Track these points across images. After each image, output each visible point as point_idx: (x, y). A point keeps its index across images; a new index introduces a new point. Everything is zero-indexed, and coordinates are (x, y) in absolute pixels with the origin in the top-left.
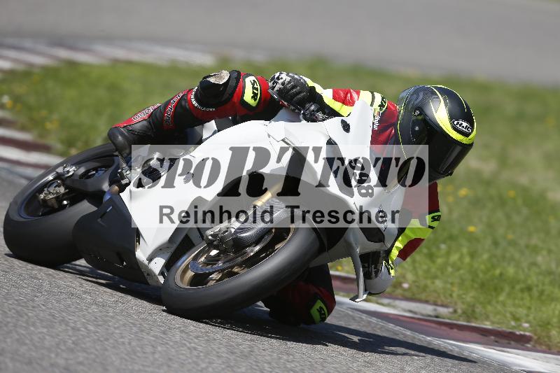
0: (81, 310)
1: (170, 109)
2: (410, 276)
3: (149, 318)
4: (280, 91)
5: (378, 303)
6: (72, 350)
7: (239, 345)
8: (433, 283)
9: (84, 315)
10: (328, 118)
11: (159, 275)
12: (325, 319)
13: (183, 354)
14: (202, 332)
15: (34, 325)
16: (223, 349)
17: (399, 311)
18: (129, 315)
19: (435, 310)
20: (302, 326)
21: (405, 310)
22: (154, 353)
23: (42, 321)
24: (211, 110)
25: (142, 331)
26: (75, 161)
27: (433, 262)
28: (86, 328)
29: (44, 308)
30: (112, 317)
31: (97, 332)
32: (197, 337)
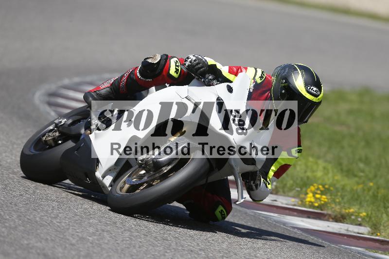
1: (124, 79)
4: (189, 67)
11: (109, 186)
12: (225, 217)
24: (149, 80)
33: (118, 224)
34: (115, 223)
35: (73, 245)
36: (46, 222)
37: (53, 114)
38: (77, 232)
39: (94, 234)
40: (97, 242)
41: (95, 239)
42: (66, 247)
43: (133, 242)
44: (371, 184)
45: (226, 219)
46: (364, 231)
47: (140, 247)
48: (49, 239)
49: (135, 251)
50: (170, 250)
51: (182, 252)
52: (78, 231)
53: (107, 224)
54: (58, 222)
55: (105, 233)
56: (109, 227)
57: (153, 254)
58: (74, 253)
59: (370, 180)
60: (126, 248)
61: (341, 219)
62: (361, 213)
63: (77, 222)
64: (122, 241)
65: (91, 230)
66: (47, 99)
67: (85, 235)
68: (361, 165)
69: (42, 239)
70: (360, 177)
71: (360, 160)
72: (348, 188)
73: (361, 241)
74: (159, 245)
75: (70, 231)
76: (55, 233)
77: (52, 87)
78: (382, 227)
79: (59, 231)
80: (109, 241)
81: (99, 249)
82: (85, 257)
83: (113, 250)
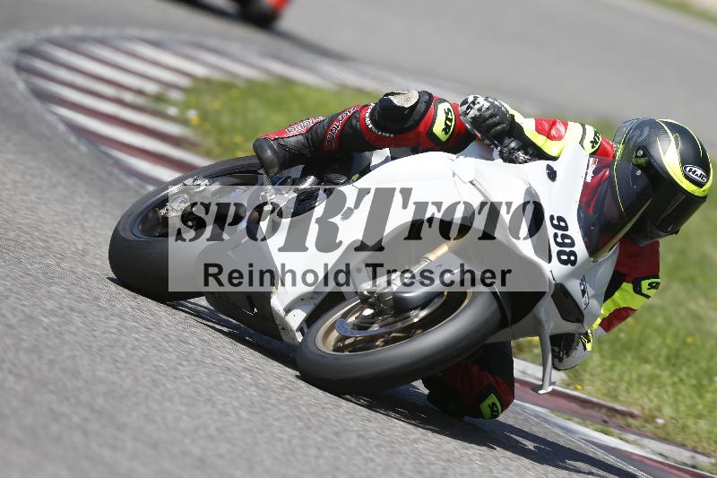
0: (235, 390)
1: (337, 126)
2: (668, 411)
3: (322, 414)
4: (474, 120)
5: (621, 439)
6: (211, 438)
7: (430, 463)
8: (696, 423)
9: (238, 398)
10: (530, 160)
11: (297, 331)
13: (355, 465)
14: (385, 440)
15: (171, 400)
16: (409, 467)
17: (647, 452)
18: (297, 407)
19: (693, 457)
20: (467, 418)
21: (654, 452)
22: (317, 457)
23: (181, 396)
24: (388, 135)
25: (309, 428)
26: (208, 173)
27: (701, 397)
28: (237, 413)
29: (188, 380)
30: (273, 405)
31: (250, 421)
32: (378, 446)
33: (103, 303)
34: (97, 299)
35: (9, 326)
37: (21, 86)
38: (24, 305)
39: (53, 313)
40: (56, 328)
41: (53, 322)
43: (124, 338)
45: (502, 418)
47: (133, 349)
49: (123, 354)
50: (189, 361)
52: (26, 303)
53: (82, 298)
55: (76, 314)
56: (84, 305)
57: (156, 363)
58: (8, 341)
60: (108, 346)
63: (27, 287)
64: (104, 333)
65: (50, 305)
66: (14, 57)
67: (36, 312)
74: (170, 350)
75: (11, 301)
77: (29, 38)
78: (587, 376)
80: (78, 328)
81: (58, 340)
82: (29, 351)
83: (82, 347)
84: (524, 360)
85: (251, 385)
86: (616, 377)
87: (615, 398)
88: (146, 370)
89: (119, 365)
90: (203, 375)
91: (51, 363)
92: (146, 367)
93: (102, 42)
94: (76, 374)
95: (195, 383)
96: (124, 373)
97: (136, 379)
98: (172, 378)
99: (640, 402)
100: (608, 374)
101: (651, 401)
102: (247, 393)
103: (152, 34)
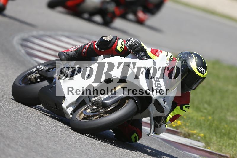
1: (86, 48)
4: (130, 45)
11: (70, 114)
12: (137, 141)
24: (102, 50)
35: (19, 130)
36: (6, 115)
37: (23, 51)
38: (24, 123)
39: (34, 126)
40: (35, 131)
41: (34, 129)
42: (15, 131)
43: (58, 134)
44: (210, 118)
46: (201, 145)
47: (61, 137)
48: (6, 125)
49: (57, 139)
50: (79, 141)
51: (86, 143)
52: (25, 123)
54: (14, 116)
55: (42, 126)
57: (68, 142)
58: (19, 135)
59: (210, 115)
60: (52, 136)
61: (188, 136)
62: (201, 134)
64: (51, 132)
65: (33, 123)
66: (21, 42)
67: (29, 126)
68: (206, 106)
69: (2, 125)
70: (204, 113)
71: (206, 102)
72: (195, 118)
73: (198, 151)
75: (20, 122)
76: (10, 122)
77: (25, 35)
78: (212, 144)
79: (13, 122)
80: (42, 131)
81: (36, 135)
82: (26, 139)
83: (44, 137)
84: (191, 139)
85: (100, 149)
86: (221, 144)
87: (221, 151)
88: (65, 144)
89: (56, 143)
90: (84, 146)
91: (34, 142)
92: (65, 143)
93: (50, 36)
94: (42, 146)
95: (82, 148)
96: (58, 145)
97: (62, 147)
98: (74, 147)
99: (229, 152)
100: (218, 143)
101: (233, 152)
102: (99, 152)
103: (66, 34)
